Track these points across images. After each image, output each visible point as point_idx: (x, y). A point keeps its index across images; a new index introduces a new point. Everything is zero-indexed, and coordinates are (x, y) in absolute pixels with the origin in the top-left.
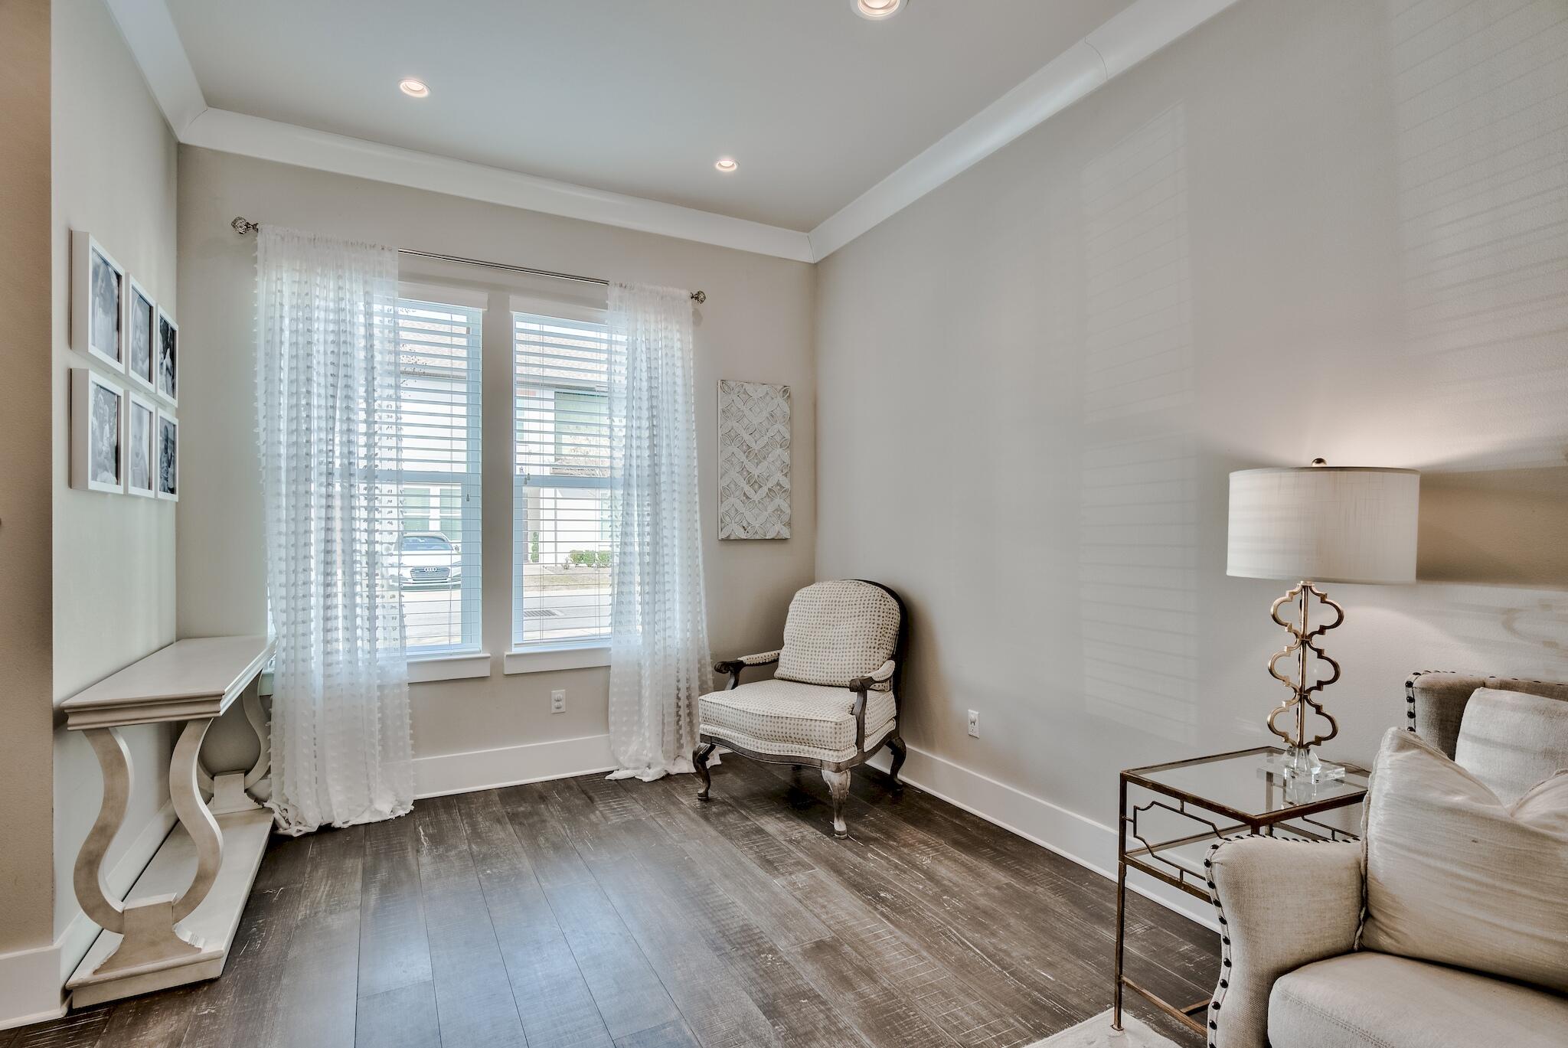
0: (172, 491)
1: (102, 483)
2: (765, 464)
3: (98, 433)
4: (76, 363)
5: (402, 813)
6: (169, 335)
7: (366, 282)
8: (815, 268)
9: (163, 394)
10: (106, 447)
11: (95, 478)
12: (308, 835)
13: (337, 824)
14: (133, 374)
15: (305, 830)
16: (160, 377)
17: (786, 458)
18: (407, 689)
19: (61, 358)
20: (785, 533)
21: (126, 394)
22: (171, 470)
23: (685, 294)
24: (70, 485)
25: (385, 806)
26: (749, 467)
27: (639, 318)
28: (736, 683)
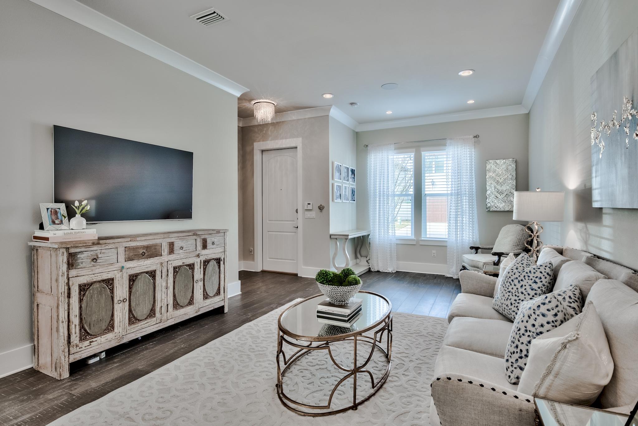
0: (354, 201)
1: (338, 201)
2: (504, 186)
3: (337, 193)
4: (333, 182)
5: (393, 272)
7: (387, 153)
8: (528, 114)
9: (352, 183)
10: (338, 195)
11: (336, 200)
12: (375, 271)
13: (380, 271)
14: (345, 181)
15: (375, 270)
16: (350, 180)
17: (514, 183)
18: (395, 244)
19: (331, 181)
21: (342, 185)
22: (354, 197)
23: (472, 137)
24: (333, 201)
25: (390, 270)
26: (498, 187)
27: (456, 147)
28: (476, 253)
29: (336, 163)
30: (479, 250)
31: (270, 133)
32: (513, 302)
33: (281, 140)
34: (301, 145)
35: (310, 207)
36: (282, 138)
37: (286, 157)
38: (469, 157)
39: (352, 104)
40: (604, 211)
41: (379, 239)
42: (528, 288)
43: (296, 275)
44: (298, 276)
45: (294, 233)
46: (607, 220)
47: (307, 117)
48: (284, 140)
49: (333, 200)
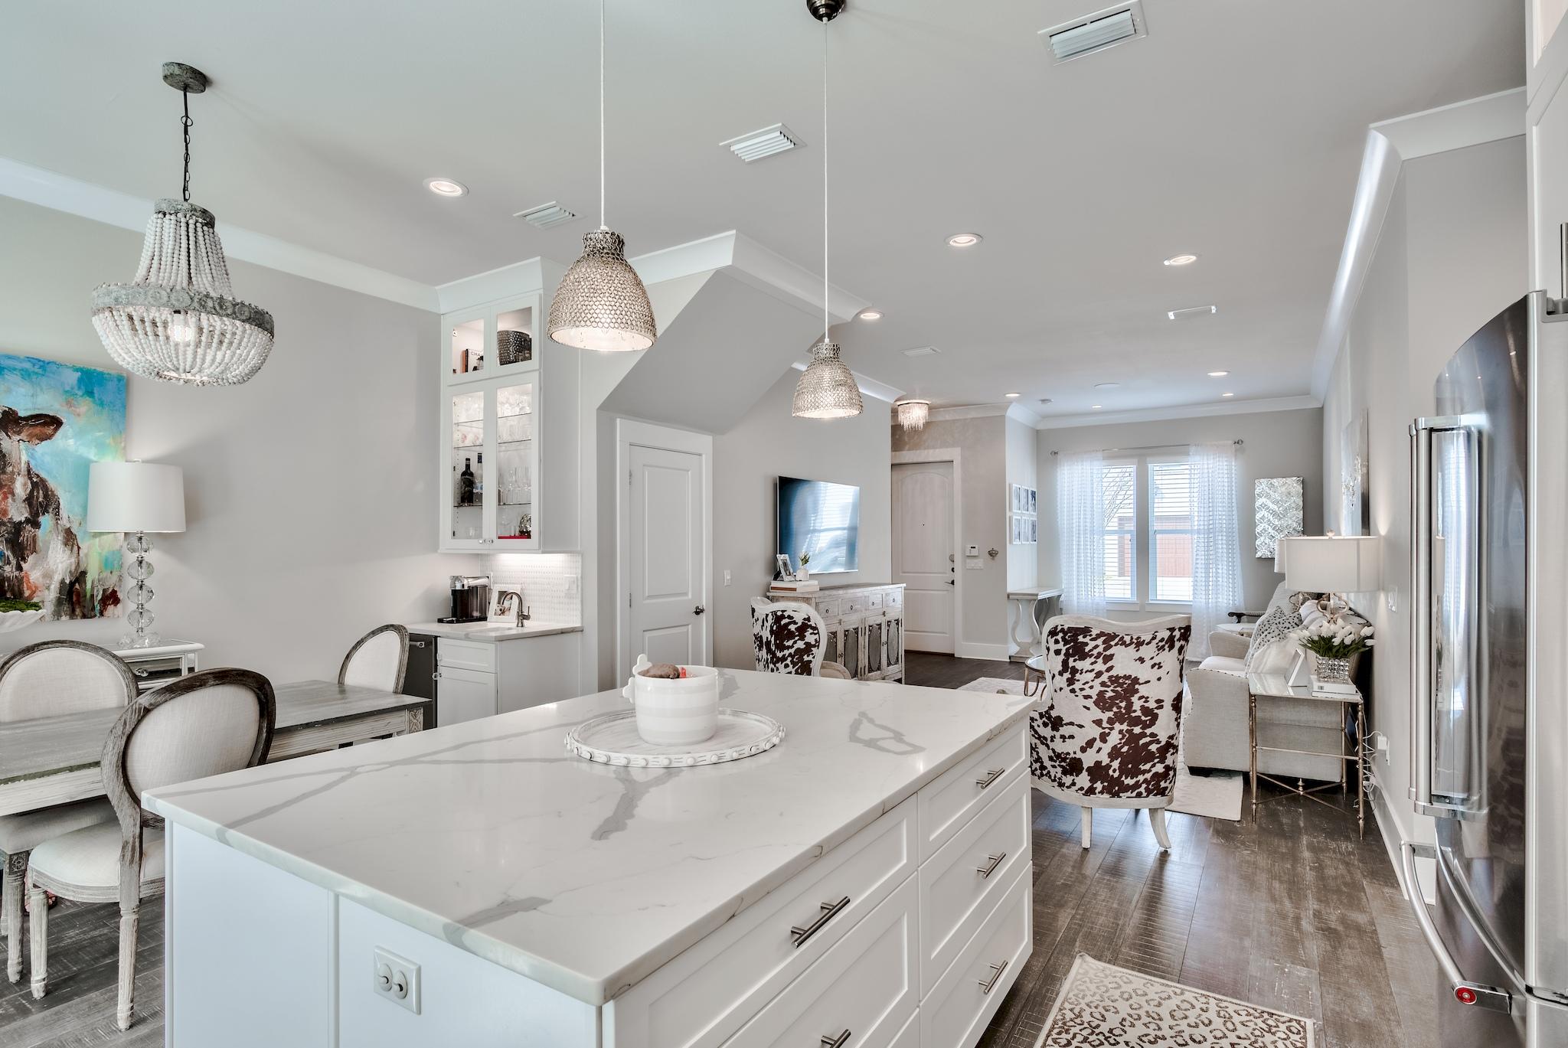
0: (1035, 541)
1: (1016, 542)
2: (1285, 519)
3: (1015, 530)
4: (1011, 514)
6: (1033, 494)
7: (1090, 464)
8: (1317, 409)
9: (1033, 513)
10: (1017, 533)
11: (1014, 540)
14: (1024, 512)
17: (1300, 515)
18: (1106, 611)
19: (1008, 514)
21: (1021, 518)
22: (1034, 534)
23: (1231, 442)
26: (1275, 521)
27: (1205, 458)
28: (1239, 622)
29: (1015, 486)
30: (1244, 618)
31: (906, 439)
33: (926, 451)
34: (960, 458)
35: (975, 552)
36: (928, 448)
37: (935, 476)
38: (1228, 474)
39: (1043, 401)
41: (1078, 602)
43: (953, 655)
44: (955, 656)
45: (945, 592)
47: (969, 416)
48: (931, 451)
49: (1011, 542)
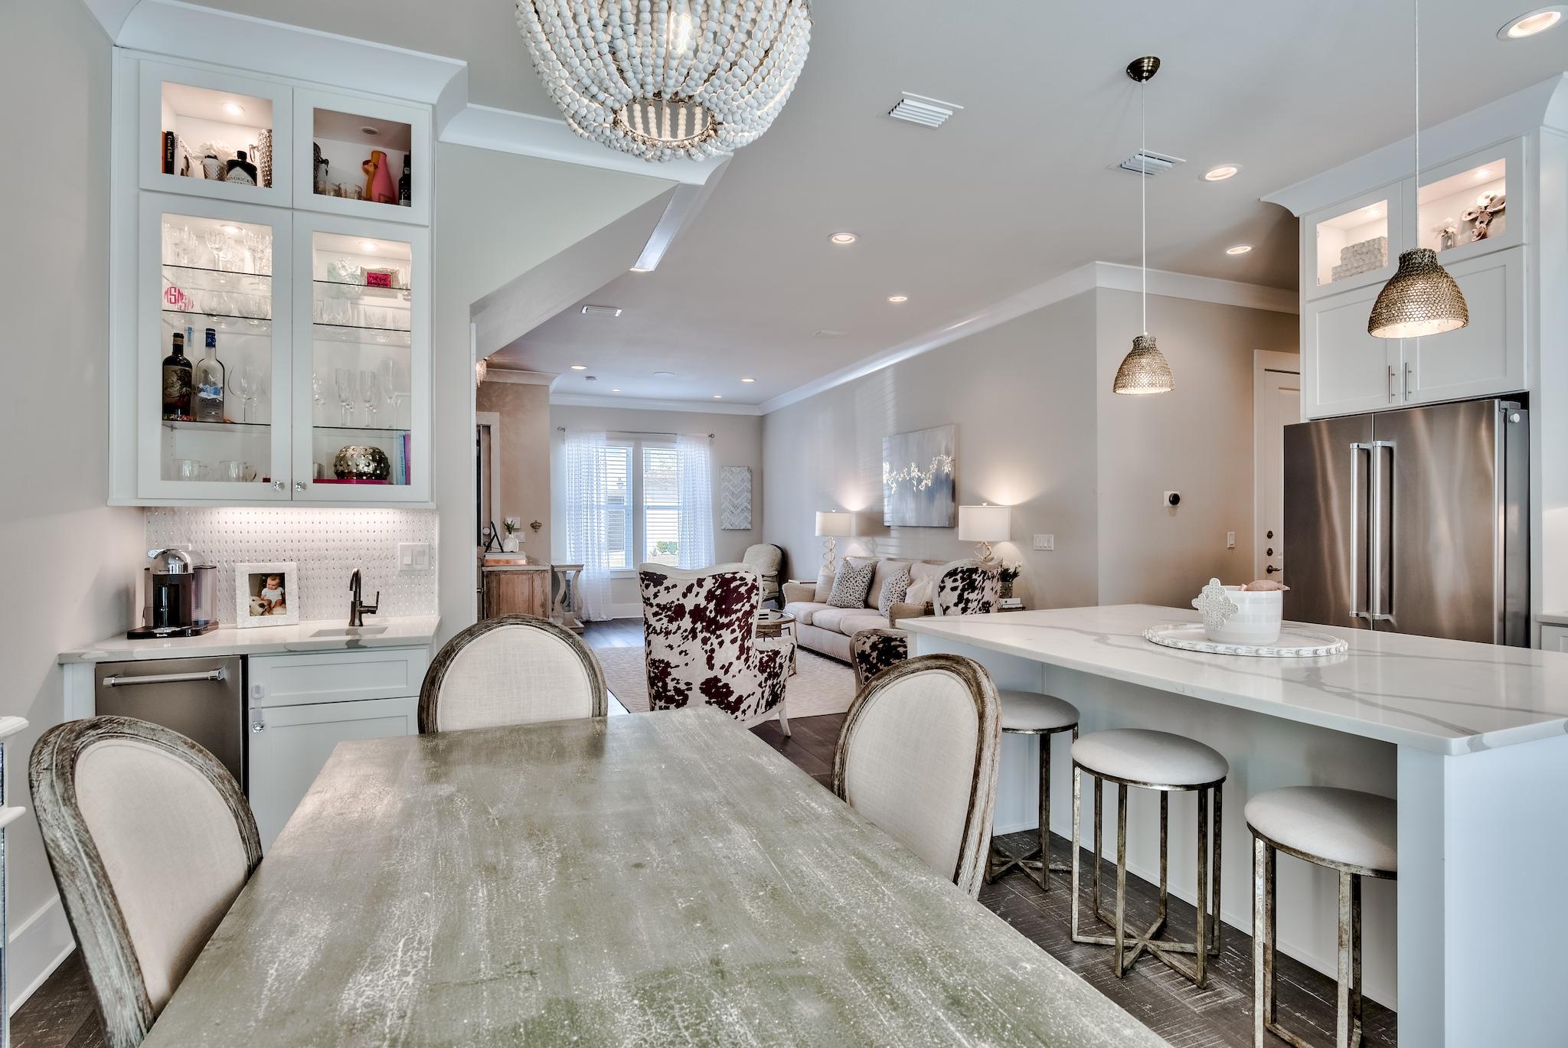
2: (740, 499)
5: (610, 619)
7: (596, 444)
8: (762, 416)
13: (592, 621)
17: (749, 496)
18: (610, 580)
20: (749, 527)
23: (707, 435)
25: (606, 616)
26: (733, 500)
27: (688, 446)
32: (851, 593)
38: (705, 461)
40: (891, 528)
42: (860, 582)
46: (894, 533)
47: (510, 381)
